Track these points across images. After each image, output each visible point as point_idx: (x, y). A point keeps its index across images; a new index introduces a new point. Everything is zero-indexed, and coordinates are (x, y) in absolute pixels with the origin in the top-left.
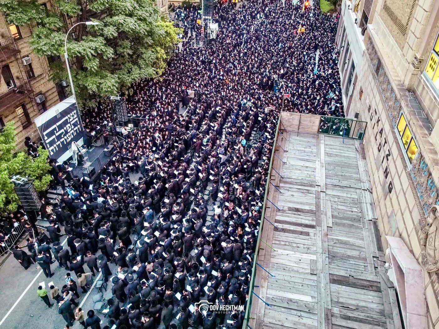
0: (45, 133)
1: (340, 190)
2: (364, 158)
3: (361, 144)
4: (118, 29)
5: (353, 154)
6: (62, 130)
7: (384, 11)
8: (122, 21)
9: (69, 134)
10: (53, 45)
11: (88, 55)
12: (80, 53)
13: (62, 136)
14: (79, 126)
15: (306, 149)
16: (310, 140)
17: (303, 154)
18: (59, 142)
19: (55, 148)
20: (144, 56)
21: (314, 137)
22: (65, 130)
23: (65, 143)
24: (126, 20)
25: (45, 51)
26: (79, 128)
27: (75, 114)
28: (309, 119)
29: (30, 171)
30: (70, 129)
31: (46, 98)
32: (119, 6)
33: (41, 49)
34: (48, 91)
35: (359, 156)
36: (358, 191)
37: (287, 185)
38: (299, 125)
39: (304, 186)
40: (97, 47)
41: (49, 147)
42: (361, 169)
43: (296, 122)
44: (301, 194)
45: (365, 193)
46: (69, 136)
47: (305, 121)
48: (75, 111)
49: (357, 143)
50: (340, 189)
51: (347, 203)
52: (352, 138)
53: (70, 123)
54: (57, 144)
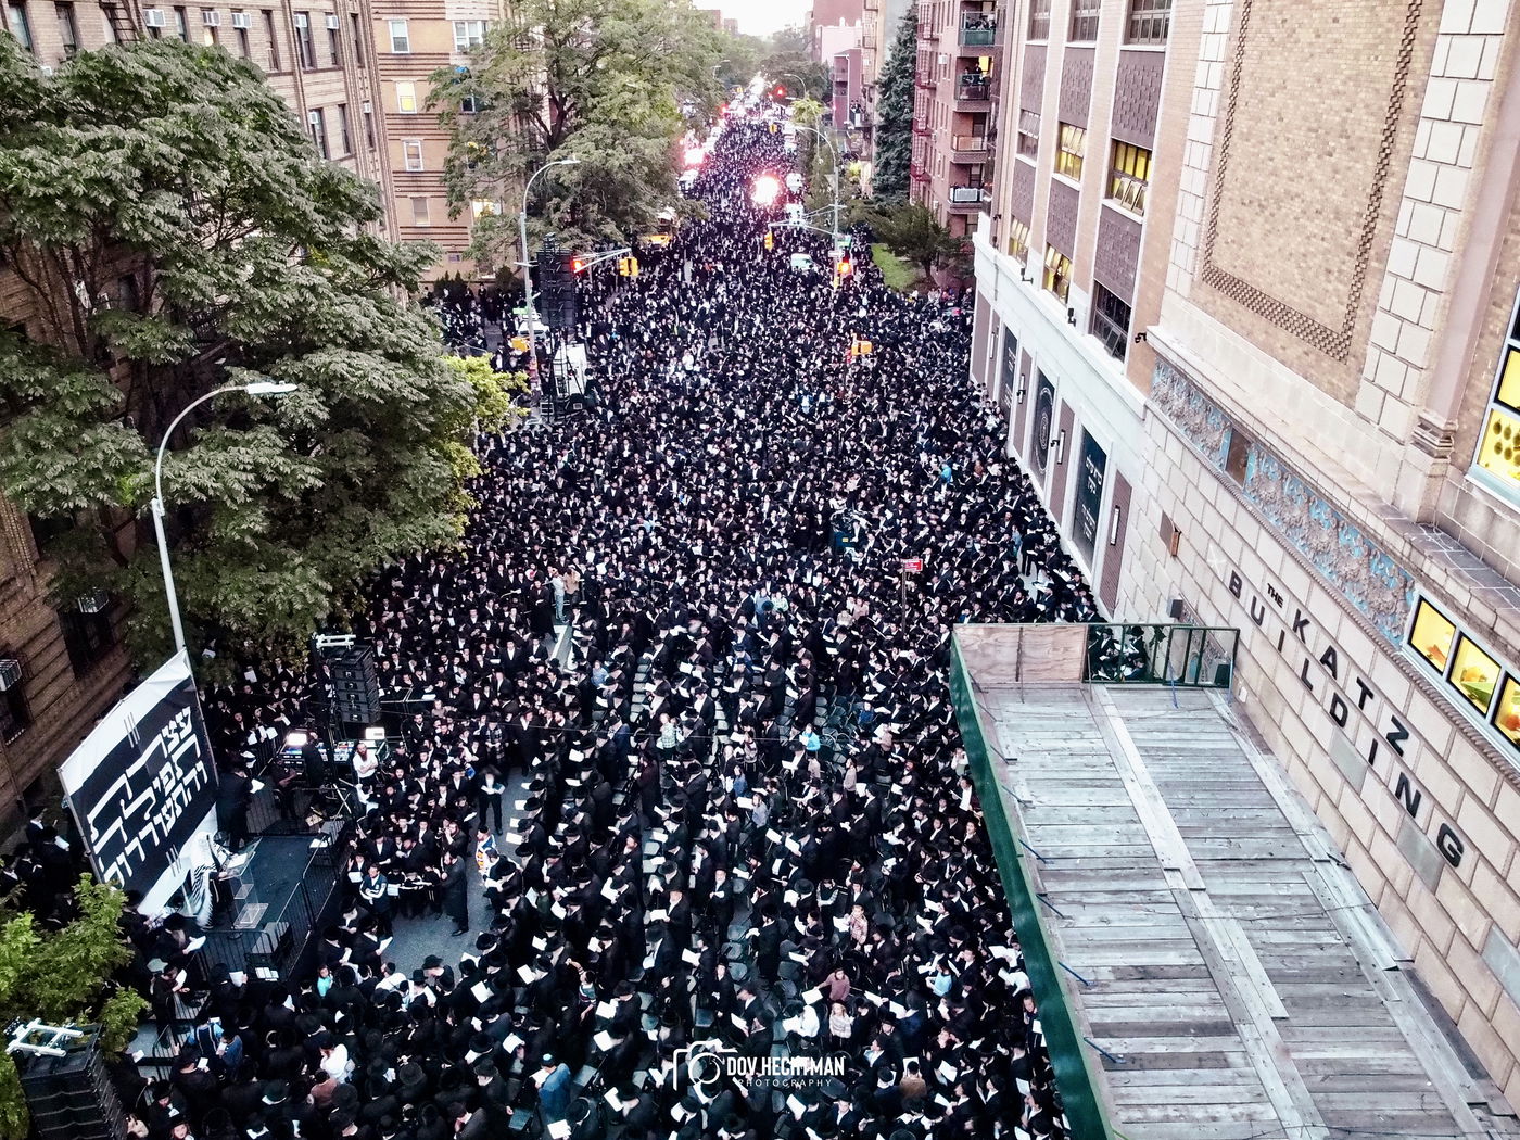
0: (91, 817)
1: (1242, 875)
2: (1267, 750)
3: (1233, 701)
4: (328, 394)
5: (1224, 742)
6: (149, 793)
7: (1207, 287)
8: (341, 368)
9: (169, 803)
10: (94, 473)
11: (231, 494)
12: (202, 489)
13: (147, 816)
14: (200, 766)
15: (1071, 744)
16: (1071, 709)
17: (1070, 762)
18: (135, 843)
19: (122, 868)
20: (408, 477)
21: (1076, 699)
22: (156, 791)
23: (157, 841)
24: (354, 363)
25: (66, 497)
26: (200, 775)
27: (185, 720)
28: (1050, 639)
29: (52, 985)
30: (173, 783)
31: (26, 667)
32: (328, 321)
33: (53, 489)
34: (32, 640)
35: (1248, 746)
36: (1301, 867)
37: (1070, 886)
38: (1019, 663)
39: (1127, 877)
40: (263, 460)
41: (102, 868)
42: (1278, 790)
43: (1008, 655)
44: (1128, 913)
45: (1327, 872)
46: (169, 812)
47: (1035, 647)
48: (187, 711)
49: (1218, 698)
50: (1243, 870)
51: (1290, 918)
52: (1196, 685)
53: (169, 759)
54: (129, 850)
